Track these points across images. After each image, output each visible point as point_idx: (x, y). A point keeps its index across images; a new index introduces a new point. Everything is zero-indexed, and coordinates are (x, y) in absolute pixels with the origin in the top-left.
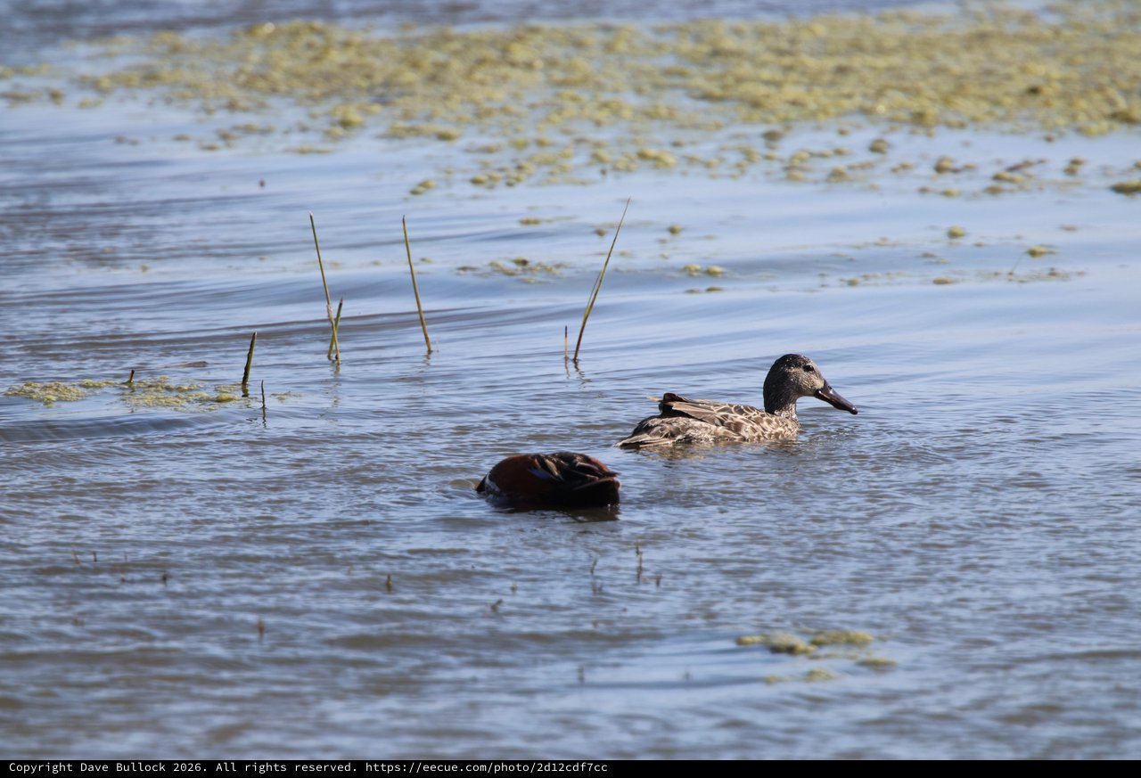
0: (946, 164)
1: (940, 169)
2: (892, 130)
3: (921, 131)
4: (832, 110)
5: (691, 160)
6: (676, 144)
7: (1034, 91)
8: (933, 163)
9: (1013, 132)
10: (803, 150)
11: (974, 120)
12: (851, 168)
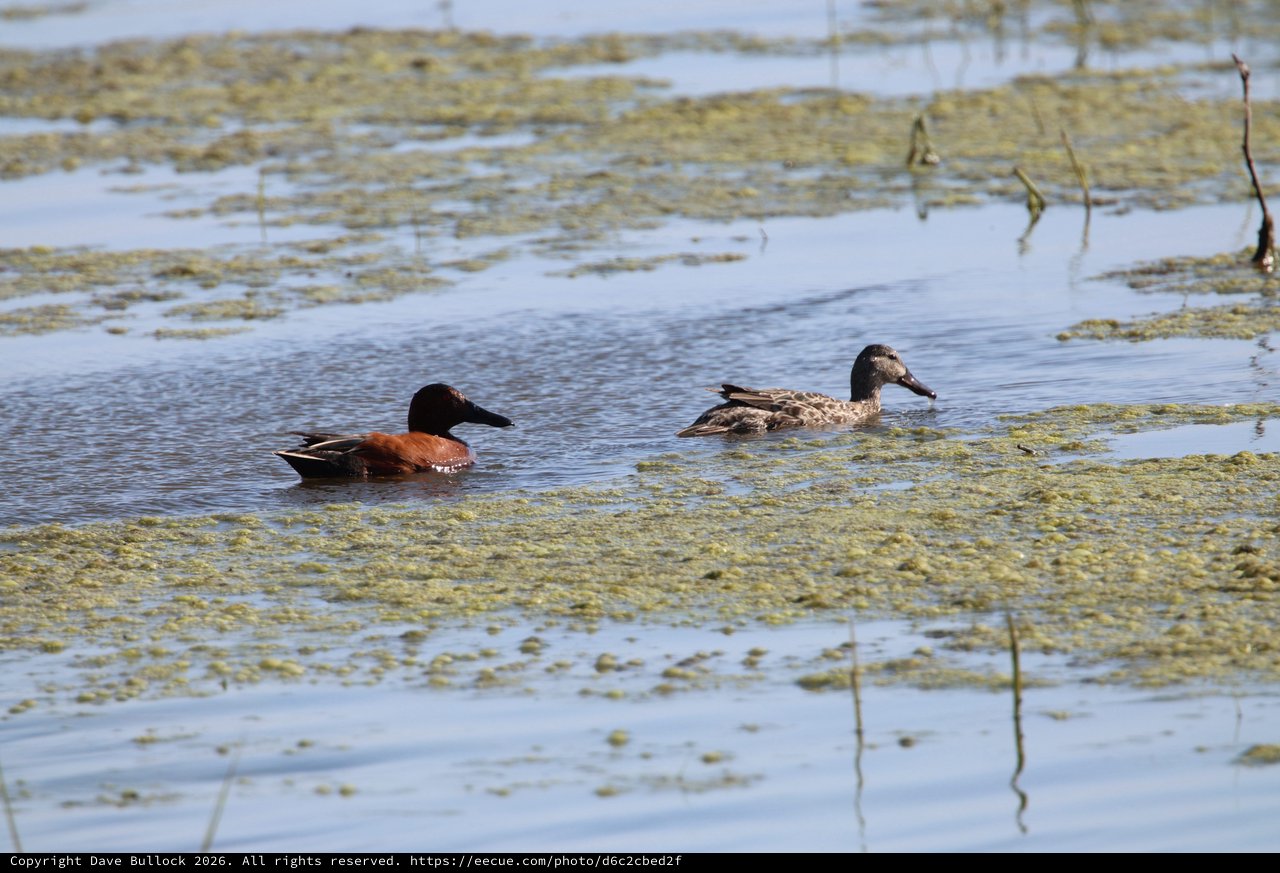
0: (608, 661)
1: (601, 667)
2: (550, 625)
3: (580, 626)
4: (483, 606)
5: (321, 669)
6: (304, 651)
7: (713, 576)
8: (594, 662)
9: (685, 624)
10: (445, 654)
11: (643, 609)
12: (500, 669)
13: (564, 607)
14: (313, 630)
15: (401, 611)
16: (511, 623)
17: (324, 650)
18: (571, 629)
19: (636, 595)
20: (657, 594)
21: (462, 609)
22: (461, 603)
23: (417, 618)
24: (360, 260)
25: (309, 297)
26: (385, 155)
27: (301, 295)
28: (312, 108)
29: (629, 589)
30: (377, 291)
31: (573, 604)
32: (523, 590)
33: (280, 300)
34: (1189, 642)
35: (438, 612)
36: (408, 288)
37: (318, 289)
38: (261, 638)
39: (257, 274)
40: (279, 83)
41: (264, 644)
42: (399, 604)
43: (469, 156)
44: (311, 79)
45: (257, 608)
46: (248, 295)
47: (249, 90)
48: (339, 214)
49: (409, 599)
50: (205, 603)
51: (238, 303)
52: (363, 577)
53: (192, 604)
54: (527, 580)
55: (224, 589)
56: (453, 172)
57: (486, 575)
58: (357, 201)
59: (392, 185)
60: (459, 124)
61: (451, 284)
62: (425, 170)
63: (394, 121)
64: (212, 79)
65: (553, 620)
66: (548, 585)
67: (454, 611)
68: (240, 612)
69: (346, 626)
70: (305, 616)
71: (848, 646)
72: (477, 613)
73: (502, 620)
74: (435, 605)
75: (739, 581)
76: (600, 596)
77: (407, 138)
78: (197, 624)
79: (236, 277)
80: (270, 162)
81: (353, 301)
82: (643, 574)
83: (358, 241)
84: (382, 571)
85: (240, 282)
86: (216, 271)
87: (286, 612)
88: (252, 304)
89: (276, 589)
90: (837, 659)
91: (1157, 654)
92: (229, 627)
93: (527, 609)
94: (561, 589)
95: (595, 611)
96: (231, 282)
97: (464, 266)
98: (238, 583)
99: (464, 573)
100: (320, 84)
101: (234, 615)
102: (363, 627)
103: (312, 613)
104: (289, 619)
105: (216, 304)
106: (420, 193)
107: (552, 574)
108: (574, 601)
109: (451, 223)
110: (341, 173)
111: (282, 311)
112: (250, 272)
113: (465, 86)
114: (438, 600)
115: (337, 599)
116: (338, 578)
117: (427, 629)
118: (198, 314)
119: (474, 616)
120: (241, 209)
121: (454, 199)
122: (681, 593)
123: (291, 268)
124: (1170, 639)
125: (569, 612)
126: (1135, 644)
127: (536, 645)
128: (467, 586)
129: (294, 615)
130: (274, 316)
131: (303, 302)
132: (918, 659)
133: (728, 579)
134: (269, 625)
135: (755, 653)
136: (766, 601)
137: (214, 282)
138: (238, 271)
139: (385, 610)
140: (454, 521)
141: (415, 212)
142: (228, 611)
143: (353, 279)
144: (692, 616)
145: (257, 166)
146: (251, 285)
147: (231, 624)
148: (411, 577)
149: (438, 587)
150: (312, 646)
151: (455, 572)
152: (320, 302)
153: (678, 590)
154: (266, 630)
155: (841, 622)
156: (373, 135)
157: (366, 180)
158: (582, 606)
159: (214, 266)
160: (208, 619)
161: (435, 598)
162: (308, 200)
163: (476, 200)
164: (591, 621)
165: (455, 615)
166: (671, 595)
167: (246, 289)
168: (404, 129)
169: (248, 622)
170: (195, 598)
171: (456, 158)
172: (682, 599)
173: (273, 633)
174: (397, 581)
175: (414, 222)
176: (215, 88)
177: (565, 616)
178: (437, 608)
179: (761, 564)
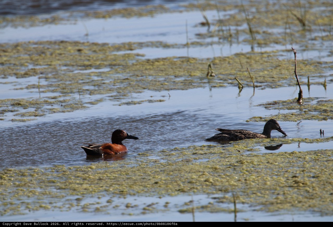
13: (117, 192)
14: (52, 197)
15: (75, 192)
16: (104, 196)
17: (56, 203)
18: (120, 197)
19: (136, 188)
20: (142, 188)
21: (91, 192)
22: (91, 190)
23: (79, 194)
24: (64, 101)
25: (52, 111)
26: (71, 74)
27: (50, 110)
28: (51, 62)
29: (134, 186)
30: (69, 110)
31: (120, 191)
32: (107, 186)
33: (44, 111)
34: (281, 201)
35: (85, 192)
36: (77, 109)
37: (54, 109)
38: (39, 199)
39: (38, 105)
40: (43, 55)
41: (40, 201)
42: (75, 190)
43: (92, 74)
44: (51, 54)
45: (38, 191)
46: (36, 110)
47: (35, 57)
48: (59, 89)
49: (77, 189)
50: (25, 190)
51: (33, 112)
52: (65, 184)
53: (21, 190)
54: (108, 184)
55: (29, 187)
56: (89, 79)
57: (97, 183)
58: (64, 86)
59: (73, 82)
60: (90, 66)
61: (89, 107)
62: (81, 78)
63: (73, 66)
64: (26, 54)
65: (115, 195)
66: (114, 185)
67: (89, 192)
68: (33, 192)
69: (61, 196)
70: (51, 193)
71: (191, 202)
72: (95, 193)
73: (101, 195)
74: (84, 190)
75: (163, 184)
76: (127, 188)
77: (76, 70)
78: (22, 195)
79: (32, 106)
80: (41, 75)
81: (63, 112)
82: (138, 182)
83: (64, 96)
84: (70, 183)
85: (33, 107)
86: (27, 104)
87: (46, 192)
88: (37, 113)
89: (43, 187)
90: (188, 205)
91: (272, 204)
92: (31, 196)
93: (108, 192)
94: (117, 186)
95: (125, 193)
96: (31, 107)
97: (91, 103)
98: (33, 186)
99: (92, 182)
100: (54, 55)
101: (32, 192)
102: (65, 196)
103: (52, 192)
104: (46, 194)
105: (27, 112)
106: (80, 84)
107: (115, 183)
108: (120, 189)
109: (89, 92)
110: (59, 79)
111: (45, 114)
112: (36, 104)
113: (91, 56)
114: (85, 189)
115: (59, 189)
116: (59, 184)
117: (82, 197)
118: (23, 115)
119: (94, 194)
120: (34, 88)
121: (89, 85)
122: (148, 188)
123: (47, 103)
124: (275, 200)
125: (119, 193)
126: (266, 201)
127: (111, 201)
128: (93, 186)
129: (48, 193)
130: (43, 115)
131: (50, 112)
132: (209, 205)
133: (160, 184)
134: (41, 196)
135: (167, 203)
136: (170, 190)
137: (27, 107)
138: (33, 104)
139: (71, 192)
140: (89, 169)
141: (79, 89)
142: (31, 192)
143: (63, 106)
144: (151, 194)
145: (37, 77)
146: (36, 108)
147: (31, 195)
148: (78, 184)
149: (85, 186)
150: (53, 202)
151: (89, 183)
152: (54, 112)
153: (147, 187)
154: (40, 197)
155: (190, 195)
156: (68, 69)
157: (66, 81)
158: (122, 191)
159: (27, 103)
160: (25, 194)
161: (84, 188)
162: (51, 85)
163: (94, 86)
164: (125, 195)
165: (89, 193)
166: (145, 188)
167: (35, 109)
168: (76, 67)
169: (36, 195)
170: (22, 189)
171: (89, 75)
172: (148, 189)
173: (42, 198)
174: (74, 185)
175: (79, 92)
176: (27, 57)
177: (118, 194)
178: (84, 191)
179: (169, 180)
